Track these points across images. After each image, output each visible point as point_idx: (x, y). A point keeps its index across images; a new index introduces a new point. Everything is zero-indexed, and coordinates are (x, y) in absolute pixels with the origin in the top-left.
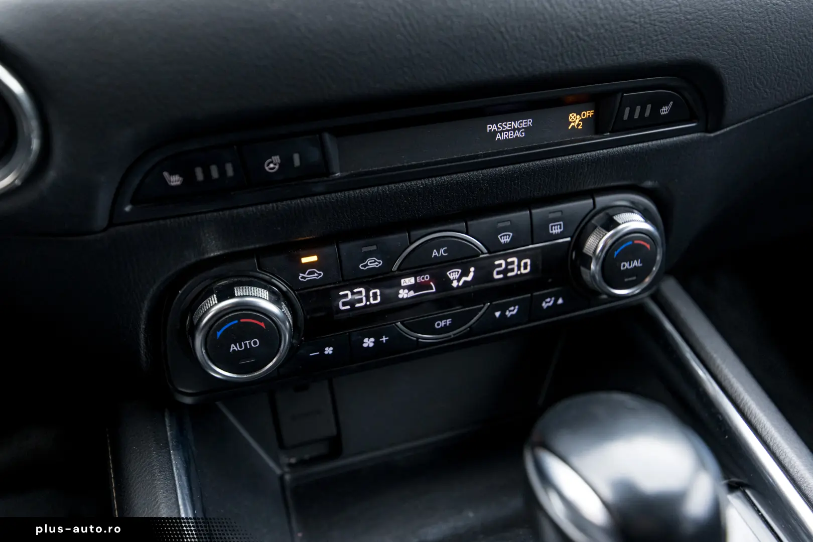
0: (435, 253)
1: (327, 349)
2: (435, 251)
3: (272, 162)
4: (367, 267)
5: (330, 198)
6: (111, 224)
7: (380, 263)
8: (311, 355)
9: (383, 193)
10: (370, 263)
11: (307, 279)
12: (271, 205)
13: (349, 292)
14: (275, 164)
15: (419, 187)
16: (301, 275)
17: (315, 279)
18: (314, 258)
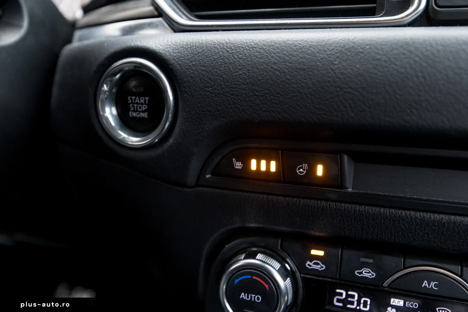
0: (425, 284)
2: (426, 281)
3: (302, 168)
4: (362, 275)
5: (339, 207)
6: (197, 185)
7: (373, 275)
9: (384, 214)
10: (365, 272)
11: (312, 267)
12: (295, 199)
13: (344, 292)
14: (304, 170)
15: (417, 218)
16: (308, 263)
18: (321, 253)
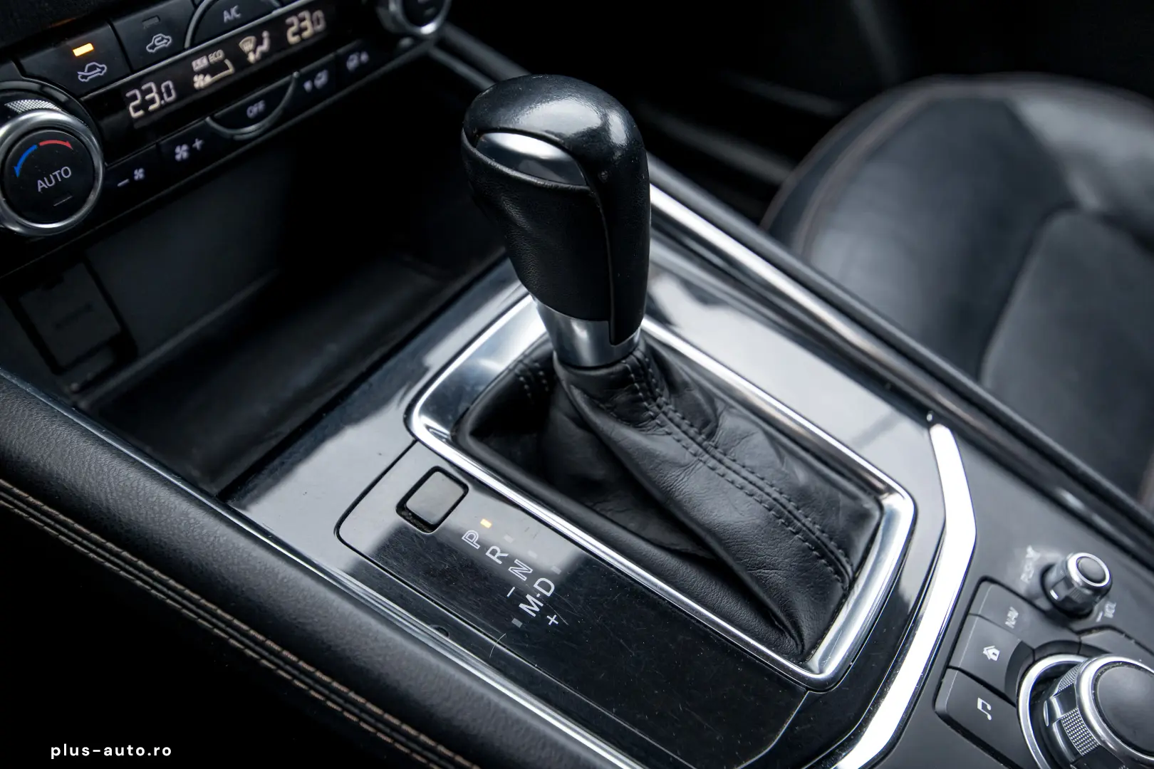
0: (226, 15)
1: (136, 172)
2: (225, 12)
4: (155, 49)
7: (167, 40)
8: (120, 184)
10: (158, 42)
11: (89, 78)
13: (137, 92)
16: (80, 73)
17: (99, 76)
18: (89, 47)
